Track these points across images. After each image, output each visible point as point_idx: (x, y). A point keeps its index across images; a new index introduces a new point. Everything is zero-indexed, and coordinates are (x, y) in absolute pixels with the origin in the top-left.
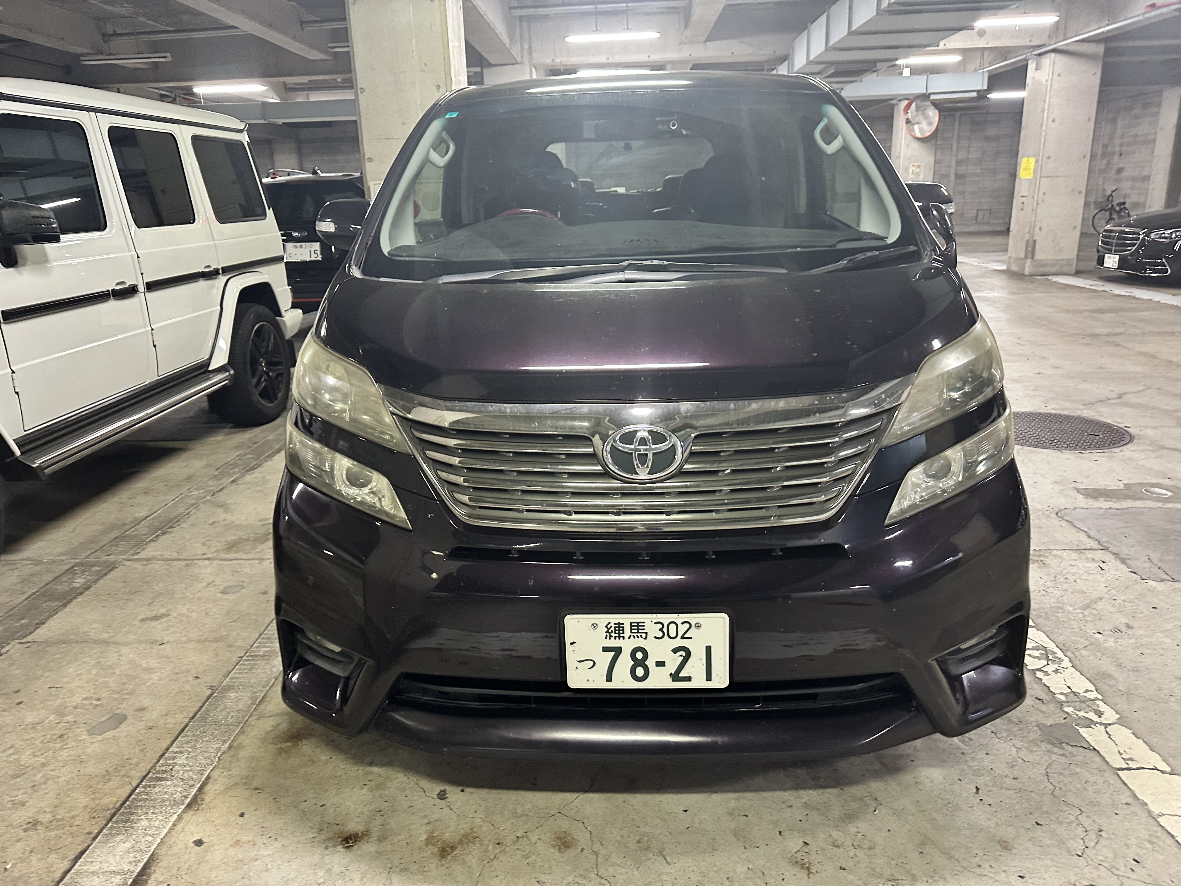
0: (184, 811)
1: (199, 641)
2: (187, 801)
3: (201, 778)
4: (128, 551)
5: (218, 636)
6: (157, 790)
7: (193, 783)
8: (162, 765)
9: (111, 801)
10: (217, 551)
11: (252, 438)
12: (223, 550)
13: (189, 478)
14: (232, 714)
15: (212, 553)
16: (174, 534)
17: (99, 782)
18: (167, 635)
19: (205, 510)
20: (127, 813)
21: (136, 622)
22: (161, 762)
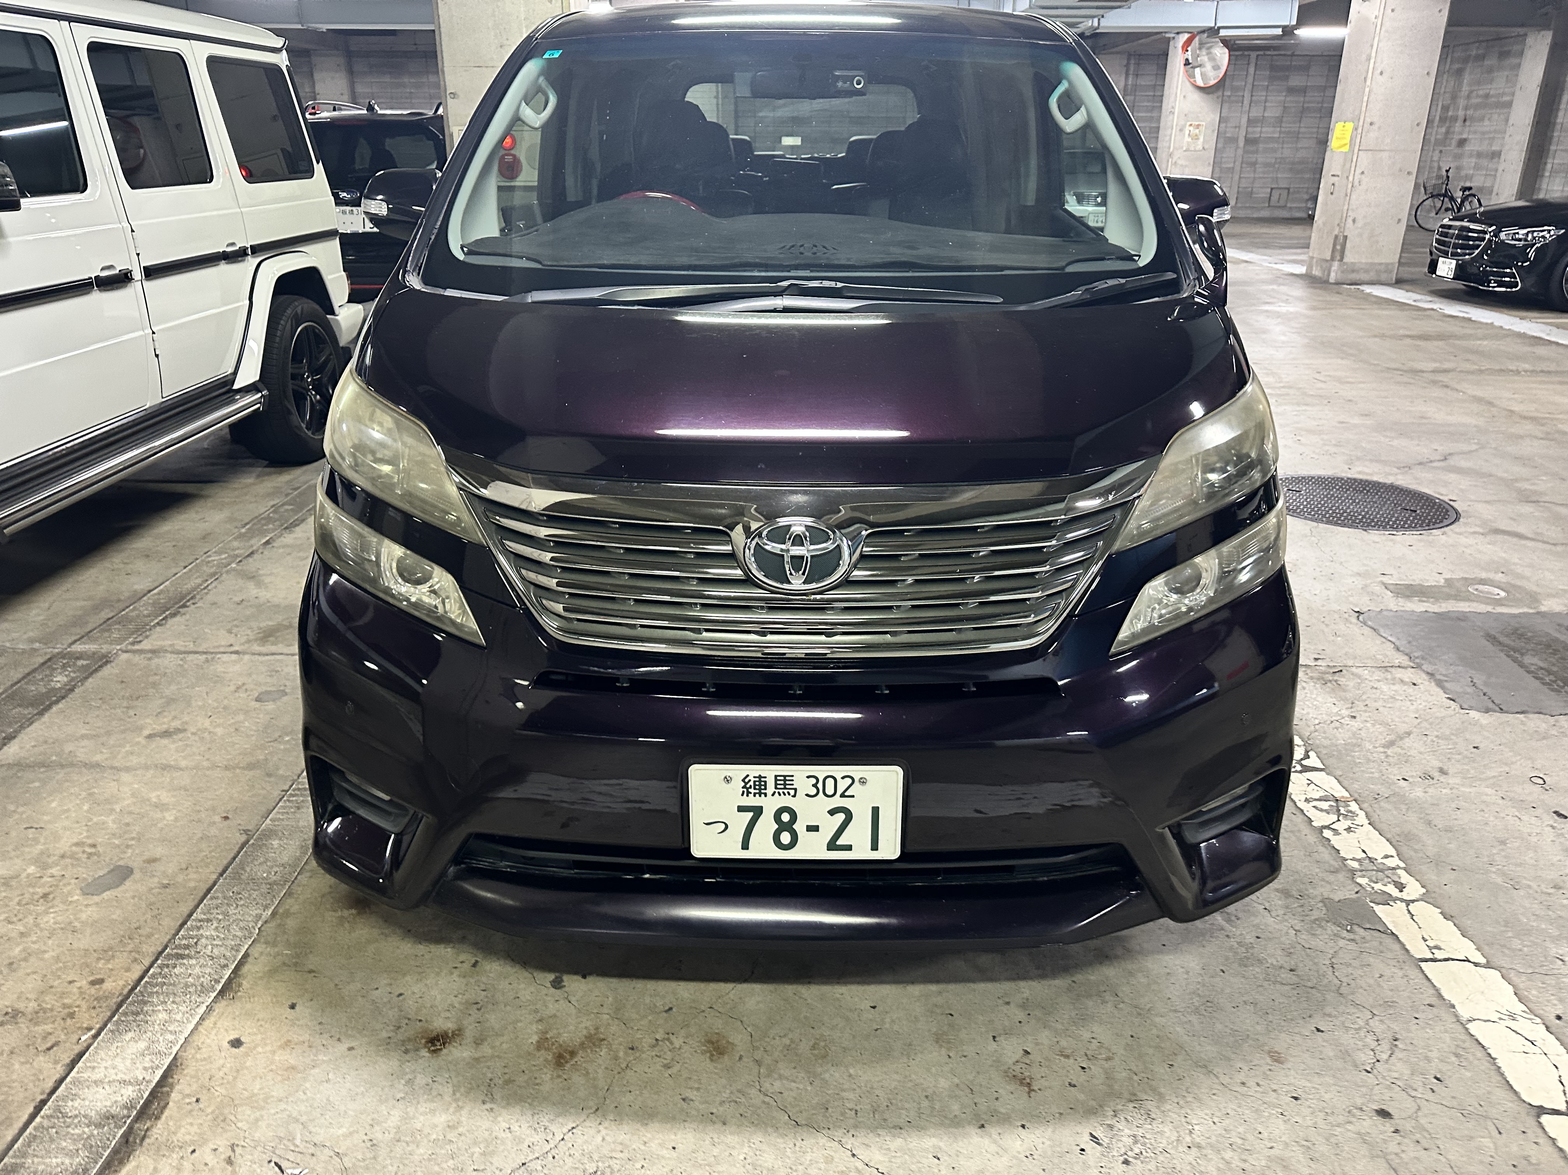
0: (215, 1000)
1: (227, 768)
2: (219, 987)
3: (235, 957)
4: (126, 639)
5: (254, 760)
6: (177, 971)
7: (225, 962)
8: (184, 938)
9: (115, 985)
10: (249, 641)
11: (290, 481)
12: (256, 640)
13: (205, 537)
14: (276, 869)
15: (243, 644)
16: (188, 616)
17: (99, 959)
18: (184, 758)
19: (229, 582)
20: (139, 1002)
21: (140, 739)
22: (182, 933)
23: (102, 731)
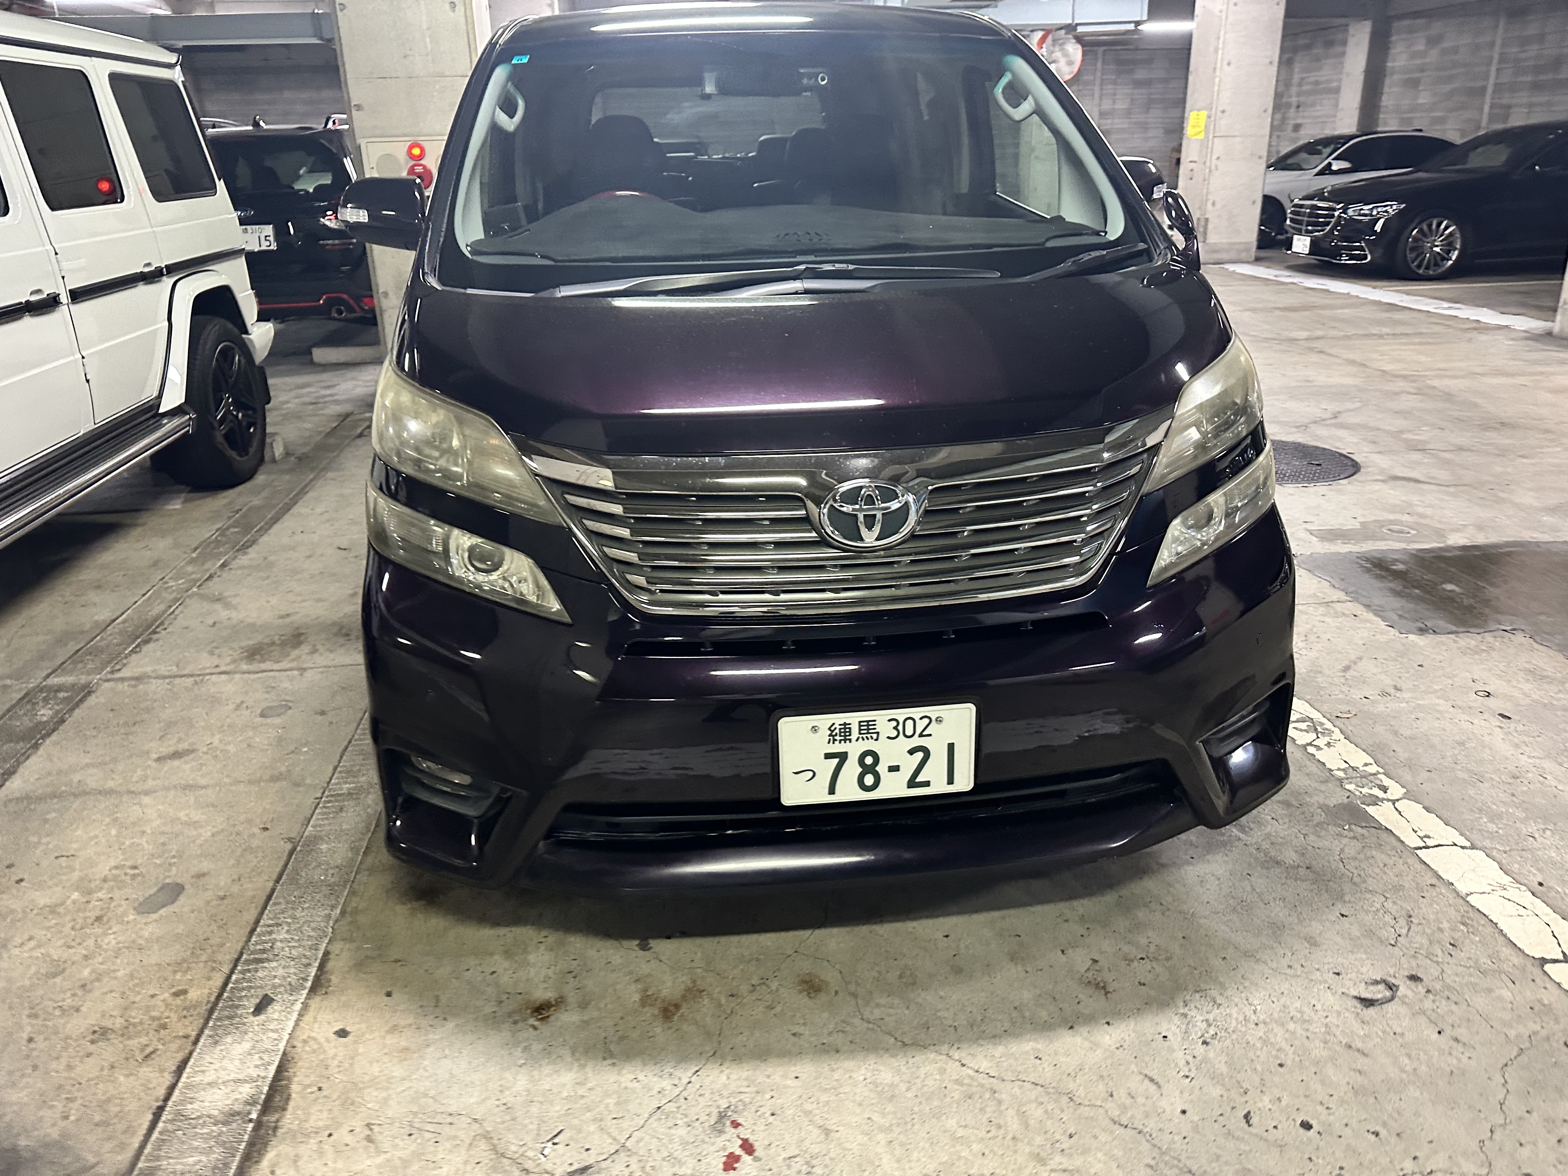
0: (308, 997)
1: (250, 782)
2: (309, 984)
3: (316, 955)
4: (103, 669)
5: (276, 773)
6: (260, 974)
7: (307, 961)
8: (257, 943)
9: (199, 994)
10: (234, 661)
11: (229, 503)
12: (241, 659)
13: (155, 564)
14: (331, 872)
15: (228, 664)
16: (161, 642)
17: (175, 972)
18: (203, 776)
19: (194, 606)
20: (230, 1007)
21: (150, 763)
22: (254, 939)
23: (108, 759)
